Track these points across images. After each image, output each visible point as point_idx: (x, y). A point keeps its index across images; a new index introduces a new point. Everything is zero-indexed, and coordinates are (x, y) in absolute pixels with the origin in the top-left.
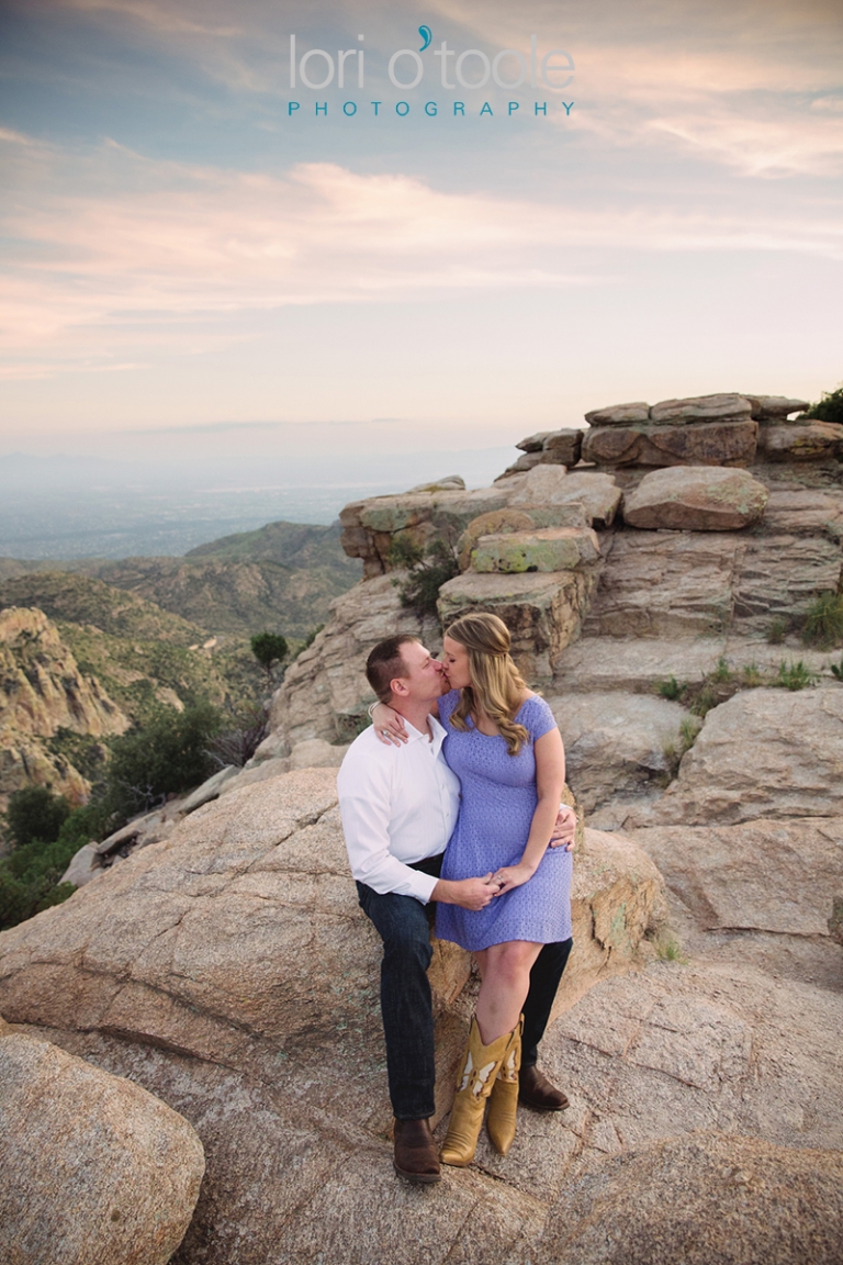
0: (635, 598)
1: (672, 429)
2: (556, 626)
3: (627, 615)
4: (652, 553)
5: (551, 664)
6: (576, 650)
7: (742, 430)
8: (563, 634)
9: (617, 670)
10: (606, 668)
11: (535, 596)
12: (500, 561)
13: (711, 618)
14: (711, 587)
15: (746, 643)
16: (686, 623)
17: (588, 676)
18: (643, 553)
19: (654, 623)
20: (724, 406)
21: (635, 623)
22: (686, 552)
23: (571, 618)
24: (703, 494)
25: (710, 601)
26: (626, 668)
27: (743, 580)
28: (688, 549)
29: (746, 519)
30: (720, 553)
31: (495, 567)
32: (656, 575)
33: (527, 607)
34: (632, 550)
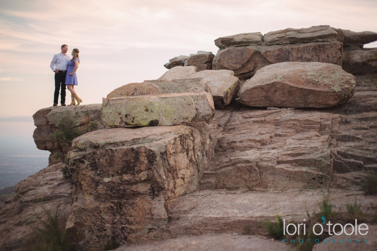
0: (247, 155)
1: (279, 47)
2: (172, 171)
3: (239, 169)
4: (262, 122)
5: (166, 207)
6: (191, 198)
7: (332, 47)
8: (179, 182)
9: (228, 214)
10: (217, 211)
11: (152, 141)
12: (126, 116)
13: (313, 171)
14: (313, 145)
15: (345, 194)
16: (291, 176)
17: (200, 219)
18: (255, 122)
19: (263, 177)
20: (317, 31)
21: (246, 177)
22: (290, 120)
23: (187, 168)
24: (304, 77)
25: (311, 156)
26: (236, 211)
27: (339, 143)
28: (292, 118)
29: (339, 96)
30: (319, 121)
31: (122, 121)
32: (266, 137)
33: (143, 150)
34: (246, 120)
